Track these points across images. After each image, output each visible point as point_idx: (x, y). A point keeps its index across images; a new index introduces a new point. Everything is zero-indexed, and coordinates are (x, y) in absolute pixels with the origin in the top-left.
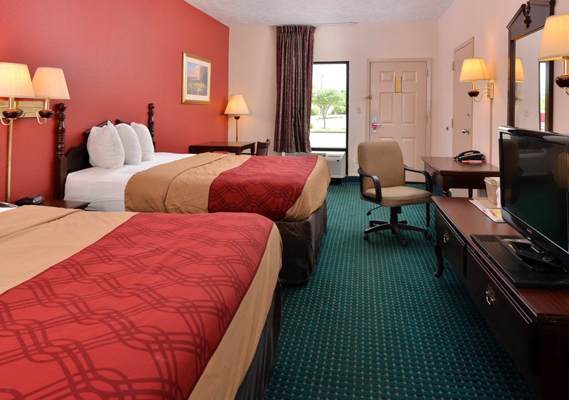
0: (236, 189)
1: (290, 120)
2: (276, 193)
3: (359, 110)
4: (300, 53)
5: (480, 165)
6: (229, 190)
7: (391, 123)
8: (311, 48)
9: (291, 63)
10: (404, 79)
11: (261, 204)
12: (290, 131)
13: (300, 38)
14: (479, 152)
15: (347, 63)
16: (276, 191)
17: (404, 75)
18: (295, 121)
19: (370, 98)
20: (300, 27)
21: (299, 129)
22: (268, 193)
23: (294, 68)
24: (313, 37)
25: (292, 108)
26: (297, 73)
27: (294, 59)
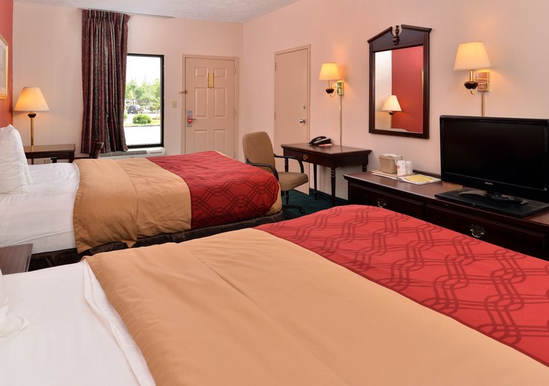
0: (220, 192)
1: (104, 117)
2: (260, 190)
3: (175, 105)
4: (113, 43)
5: (329, 147)
6: (213, 194)
7: (205, 116)
8: (125, 37)
9: (102, 53)
10: (215, 75)
11: (248, 203)
12: (103, 128)
13: (112, 26)
14: (325, 138)
15: (162, 57)
16: (260, 188)
17: (216, 72)
18: (109, 118)
19: (185, 92)
20: (113, 14)
21: (114, 126)
22: (253, 191)
23: (107, 58)
24: (127, 27)
25: (105, 103)
26: (110, 65)
27: (106, 49)
